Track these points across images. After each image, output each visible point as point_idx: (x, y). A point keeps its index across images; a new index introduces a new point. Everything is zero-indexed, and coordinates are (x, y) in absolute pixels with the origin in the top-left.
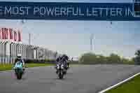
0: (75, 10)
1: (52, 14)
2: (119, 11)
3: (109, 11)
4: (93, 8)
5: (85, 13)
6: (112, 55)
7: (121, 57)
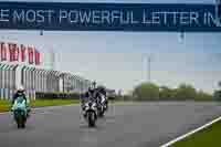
0: (125, 16)
1: (88, 20)
2: (194, 17)
6: (183, 87)
7: (198, 90)
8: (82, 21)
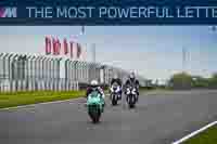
0: (161, 10)
1: (126, 16)
3: (210, 10)
4: (187, 8)
5: (175, 14)
8: (120, 16)
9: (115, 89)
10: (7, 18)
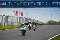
4: (52, 3)
8: (34, 5)
9: (30, 25)
10: (3, 5)
